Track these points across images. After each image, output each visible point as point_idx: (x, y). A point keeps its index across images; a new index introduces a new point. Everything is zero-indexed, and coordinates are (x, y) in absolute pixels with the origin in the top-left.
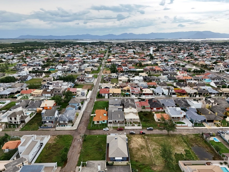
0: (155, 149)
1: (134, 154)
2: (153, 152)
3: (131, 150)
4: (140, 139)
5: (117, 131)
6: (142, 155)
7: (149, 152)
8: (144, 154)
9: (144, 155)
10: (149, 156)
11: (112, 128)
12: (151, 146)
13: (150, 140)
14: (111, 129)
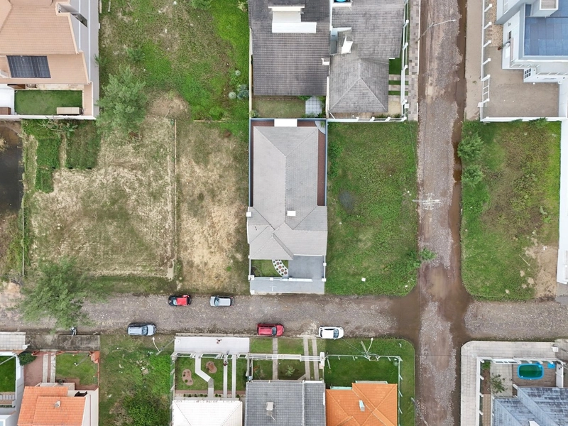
0: (155, 197)
1: (232, 172)
2: (166, 184)
3: (238, 189)
4: (197, 260)
5: (285, 324)
6: (206, 163)
7: (178, 179)
8: (197, 169)
9: (198, 163)
10: (183, 160)
11: (306, 349)
12: (165, 219)
13: (159, 251)
14: (310, 341)
